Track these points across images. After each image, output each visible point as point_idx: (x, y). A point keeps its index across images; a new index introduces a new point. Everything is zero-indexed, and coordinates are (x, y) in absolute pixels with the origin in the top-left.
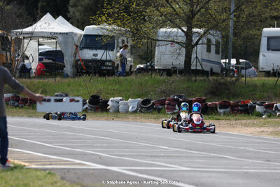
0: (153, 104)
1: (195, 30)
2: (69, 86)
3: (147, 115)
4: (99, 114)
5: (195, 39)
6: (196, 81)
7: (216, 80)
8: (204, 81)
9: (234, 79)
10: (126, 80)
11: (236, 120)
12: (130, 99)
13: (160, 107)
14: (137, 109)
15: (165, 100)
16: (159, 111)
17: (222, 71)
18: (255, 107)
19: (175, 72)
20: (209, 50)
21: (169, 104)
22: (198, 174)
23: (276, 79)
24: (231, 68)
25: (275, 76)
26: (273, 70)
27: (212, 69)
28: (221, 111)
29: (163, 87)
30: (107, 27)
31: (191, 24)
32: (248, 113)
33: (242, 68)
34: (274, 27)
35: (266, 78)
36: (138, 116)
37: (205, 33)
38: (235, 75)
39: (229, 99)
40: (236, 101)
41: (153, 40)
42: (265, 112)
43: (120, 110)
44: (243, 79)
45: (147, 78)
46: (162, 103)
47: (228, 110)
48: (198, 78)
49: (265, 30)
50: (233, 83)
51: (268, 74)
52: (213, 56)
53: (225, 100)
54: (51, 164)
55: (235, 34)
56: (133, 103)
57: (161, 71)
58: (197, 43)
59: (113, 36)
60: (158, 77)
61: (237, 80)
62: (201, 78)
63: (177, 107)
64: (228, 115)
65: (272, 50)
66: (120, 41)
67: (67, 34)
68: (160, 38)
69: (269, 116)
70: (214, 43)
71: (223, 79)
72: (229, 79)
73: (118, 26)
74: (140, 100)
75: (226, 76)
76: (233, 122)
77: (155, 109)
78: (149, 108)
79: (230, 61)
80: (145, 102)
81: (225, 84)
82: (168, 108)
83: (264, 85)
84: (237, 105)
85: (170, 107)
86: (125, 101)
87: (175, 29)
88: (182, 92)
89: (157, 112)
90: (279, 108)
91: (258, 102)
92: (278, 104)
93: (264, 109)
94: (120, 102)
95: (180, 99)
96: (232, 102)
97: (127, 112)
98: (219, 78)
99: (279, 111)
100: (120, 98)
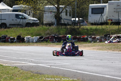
0: (44, 38)
1: (61, 6)
2: (7, 32)
3: (42, 43)
4: (21, 44)
5: (61, 10)
6: (62, 28)
7: (71, 28)
8: (65, 28)
9: (78, 27)
10: (32, 28)
11: (80, 44)
12: (34, 37)
13: (47, 40)
14: (37, 41)
15: (49, 37)
16: (47, 41)
17: (72, 24)
18: (88, 38)
20: (66, 15)
21: (51, 38)
22: (76, 66)
23: (96, 26)
24: (76, 22)
25: (95, 25)
26: (95, 22)
27: (68, 23)
29: (48, 31)
30: (23, 6)
31: (59, 4)
32: (85, 42)
33: (81, 22)
34: (94, 4)
35: (92, 26)
36: (38, 43)
37: (65, 7)
38: (78, 25)
39: (76, 35)
40: (80, 36)
41: (43, 11)
42: (92, 41)
43: (30, 42)
44: (82, 27)
45: (40, 27)
46: (48, 38)
47: (76, 40)
48: (63, 27)
49: (90, 5)
51: (92, 24)
52: (68, 17)
53: (75, 36)
54: (13, 64)
55: (77, 7)
56: (36, 38)
57: (46, 24)
58: (62, 12)
59: (26, 10)
60: (45, 27)
62: (64, 27)
63: (54, 40)
64: (77, 42)
65: (94, 14)
66: (28, 12)
67: (5, 9)
68: (46, 10)
69: (95, 42)
70: (69, 11)
71: (74, 27)
72: (76, 27)
73: (28, 5)
74: (38, 37)
75: (74, 25)
77: (45, 41)
78: (42, 41)
79: (75, 19)
80: (40, 38)
81: (74, 29)
82: (50, 40)
83: (91, 29)
84: (80, 38)
85: (51, 40)
86: (32, 38)
87: (52, 6)
88: (56, 33)
89: (46, 42)
90: (98, 39)
91: (89, 36)
92: (98, 37)
93: (92, 39)
94: (30, 38)
95: (56, 36)
96: (78, 37)
97: (33, 42)
98: (72, 26)
99: (98, 40)
100: (30, 36)
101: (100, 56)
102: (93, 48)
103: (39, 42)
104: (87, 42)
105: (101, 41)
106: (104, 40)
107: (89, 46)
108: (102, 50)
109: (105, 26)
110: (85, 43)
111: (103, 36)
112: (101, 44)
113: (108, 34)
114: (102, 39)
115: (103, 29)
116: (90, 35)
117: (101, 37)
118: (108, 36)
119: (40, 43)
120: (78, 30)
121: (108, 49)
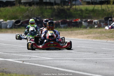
0: (22, 23)
3: (19, 29)
6: (46, 9)
7: (59, 8)
8: (51, 9)
9: (69, 7)
10: (5, 9)
11: (71, 31)
12: (8, 21)
13: (26, 25)
14: (12, 26)
17: (61, 2)
18: (82, 23)
19: (34, 4)
23: (94, 6)
26: (92, 1)
27: (55, 2)
28: (62, 26)
29: (27, 13)
32: (78, 27)
36: (13, 30)
38: (69, 4)
39: (66, 18)
40: (71, 20)
42: (88, 26)
43: (2, 27)
44: (74, 7)
45: (17, 8)
46: (27, 22)
47: (66, 25)
48: (47, 7)
50: (68, 9)
51: (88, 3)
53: (64, 19)
56: (10, 22)
57: (25, 4)
60: (23, 7)
61: (71, 7)
62: (50, 7)
64: (66, 28)
69: (91, 28)
71: (63, 7)
72: (66, 7)
74: (14, 21)
75: (64, 5)
76: (70, 32)
77: (23, 26)
78: (19, 27)
80: (17, 22)
81: (63, 11)
83: (87, 10)
84: (71, 22)
86: (5, 22)
88: (39, 16)
89: (24, 28)
90: (96, 23)
91: (84, 20)
92: (96, 21)
93: (88, 24)
94: (2, 22)
95: (38, 20)
96: (68, 20)
97: (6, 28)
98: (60, 6)
99: (96, 25)
100: (2, 20)
101: (95, 47)
102: (88, 35)
103: (15, 28)
104: (81, 27)
105: (100, 26)
106: (104, 25)
107: (82, 33)
108: (100, 39)
109: (106, 5)
110: (77, 29)
111: (103, 19)
112: (100, 30)
113: (110, 16)
114: (102, 24)
115: (103, 9)
116: (85, 17)
117: (100, 21)
118: (110, 19)
119: (16, 30)
120: (68, 11)
121: (108, 37)
